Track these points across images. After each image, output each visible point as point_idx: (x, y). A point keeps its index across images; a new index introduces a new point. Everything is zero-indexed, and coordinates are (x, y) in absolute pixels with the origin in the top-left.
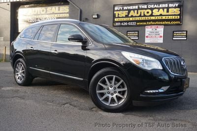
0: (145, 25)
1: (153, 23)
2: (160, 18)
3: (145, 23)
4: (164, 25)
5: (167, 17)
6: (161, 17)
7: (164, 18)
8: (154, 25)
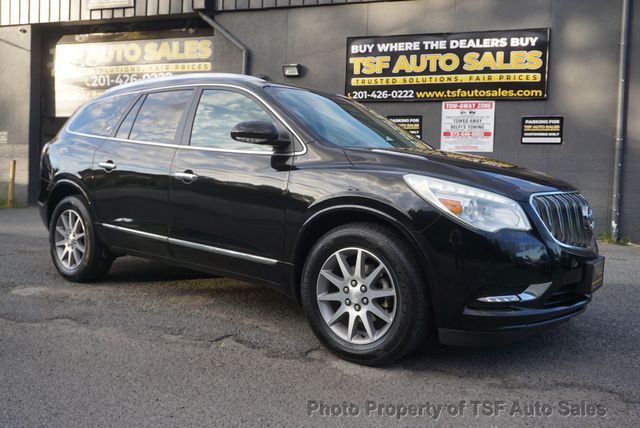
0: (440, 100)
1: (464, 94)
2: (484, 78)
3: (440, 94)
4: (498, 99)
5: (505, 75)
6: (486, 75)
7: (495, 78)
8: (467, 98)
